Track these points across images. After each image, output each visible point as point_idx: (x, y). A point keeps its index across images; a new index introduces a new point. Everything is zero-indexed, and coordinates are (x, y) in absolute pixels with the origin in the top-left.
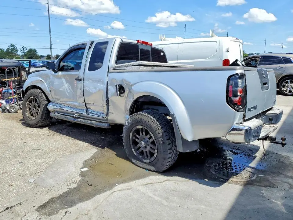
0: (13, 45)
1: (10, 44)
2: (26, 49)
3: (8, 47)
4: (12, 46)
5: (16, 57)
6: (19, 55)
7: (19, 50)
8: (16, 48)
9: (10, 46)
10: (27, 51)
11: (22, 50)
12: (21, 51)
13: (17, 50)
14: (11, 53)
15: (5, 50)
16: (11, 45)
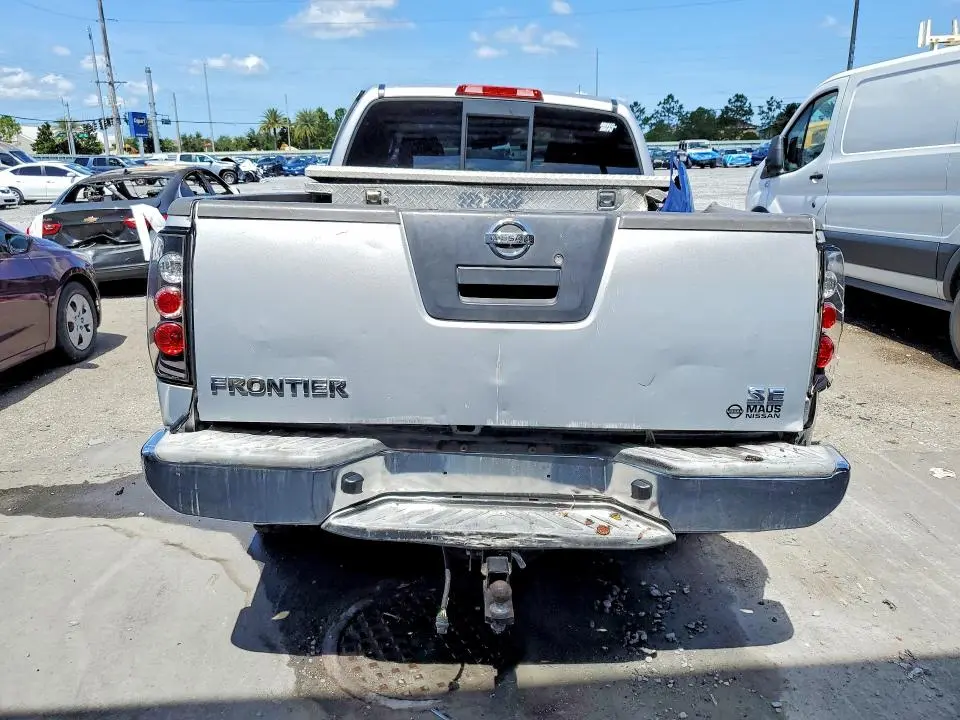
0: (742, 96)
1: (731, 96)
2: (779, 107)
3: (727, 104)
4: (737, 101)
5: (745, 132)
6: (755, 127)
7: (756, 110)
8: (747, 104)
9: (733, 100)
10: (781, 114)
11: (765, 109)
12: (763, 112)
13: (750, 112)
14: (734, 122)
15: (718, 114)
16: (737, 95)
